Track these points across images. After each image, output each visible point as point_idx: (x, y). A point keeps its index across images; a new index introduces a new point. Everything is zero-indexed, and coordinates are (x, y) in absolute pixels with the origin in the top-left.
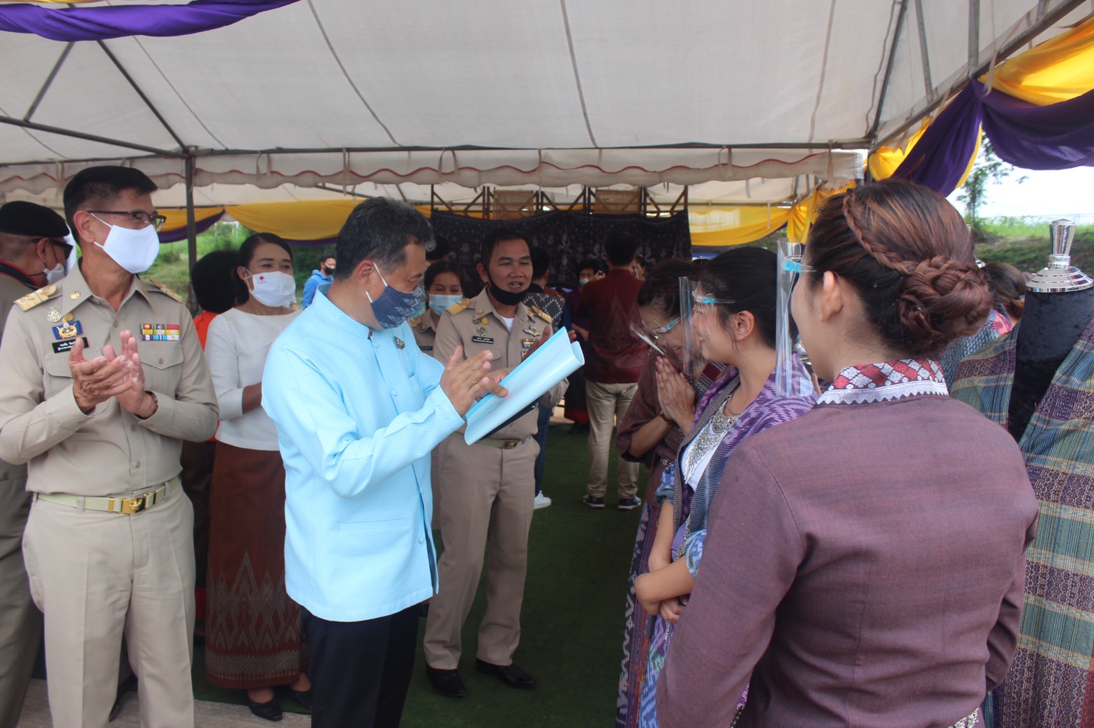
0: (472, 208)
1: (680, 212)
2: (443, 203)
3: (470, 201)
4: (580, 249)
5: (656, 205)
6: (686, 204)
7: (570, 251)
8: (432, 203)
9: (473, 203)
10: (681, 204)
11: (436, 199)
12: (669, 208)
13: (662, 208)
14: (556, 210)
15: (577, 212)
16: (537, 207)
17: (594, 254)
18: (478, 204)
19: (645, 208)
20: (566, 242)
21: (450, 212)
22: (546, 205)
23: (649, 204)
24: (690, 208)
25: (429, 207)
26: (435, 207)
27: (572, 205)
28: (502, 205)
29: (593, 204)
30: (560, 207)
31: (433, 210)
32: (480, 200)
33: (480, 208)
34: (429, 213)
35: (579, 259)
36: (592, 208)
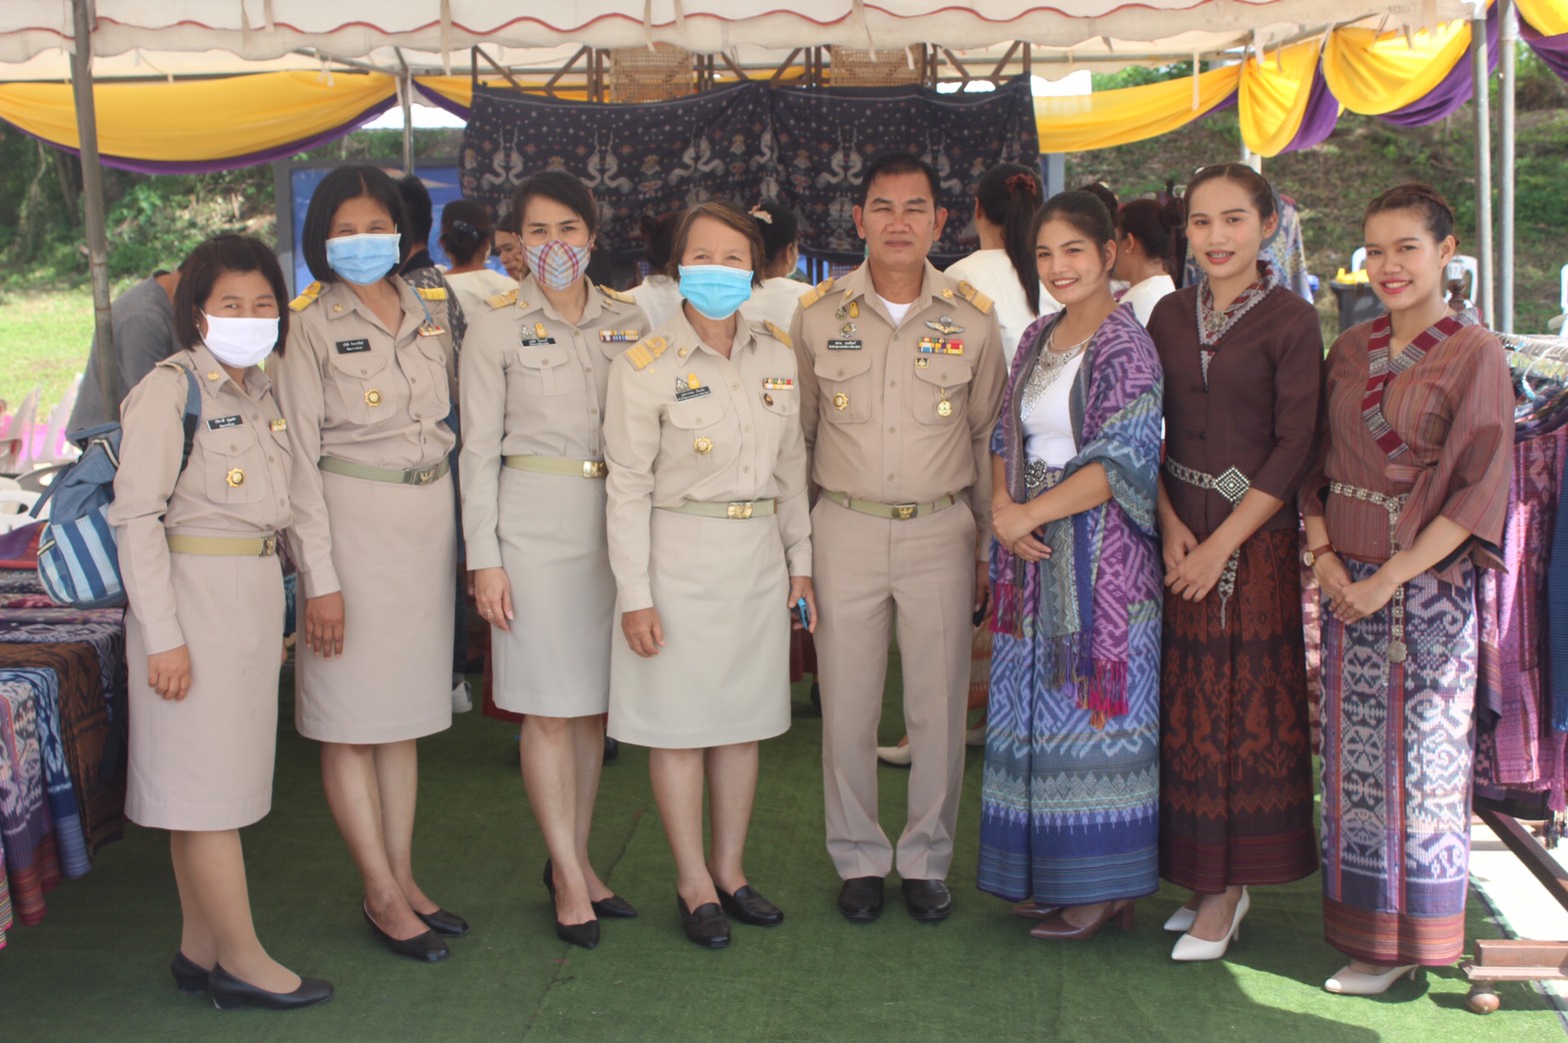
0: (565, 80)
1: (1015, 79)
2: (498, 70)
3: (560, 65)
4: (802, 162)
5: (958, 65)
6: (1027, 60)
7: (780, 168)
8: (475, 71)
9: (567, 69)
10: (1016, 61)
11: (482, 63)
12: (989, 70)
13: (972, 70)
14: (744, 80)
15: (790, 85)
16: (701, 75)
17: (834, 174)
18: (579, 72)
19: (934, 72)
20: (771, 149)
21: (516, 91)
22: (721, 69)
23: (943, 63)
24: (1034, 68)
25: (469, 79)
26: (481, 79)
27: (781, 68)
28: (629, 74)
29: (827, 66)
30: (752, 75)
31: (476, 87)
32: (582, 62)
33: (582, 80)
34: (468, 93)
35: (800, 182)
36: (825, 73)
